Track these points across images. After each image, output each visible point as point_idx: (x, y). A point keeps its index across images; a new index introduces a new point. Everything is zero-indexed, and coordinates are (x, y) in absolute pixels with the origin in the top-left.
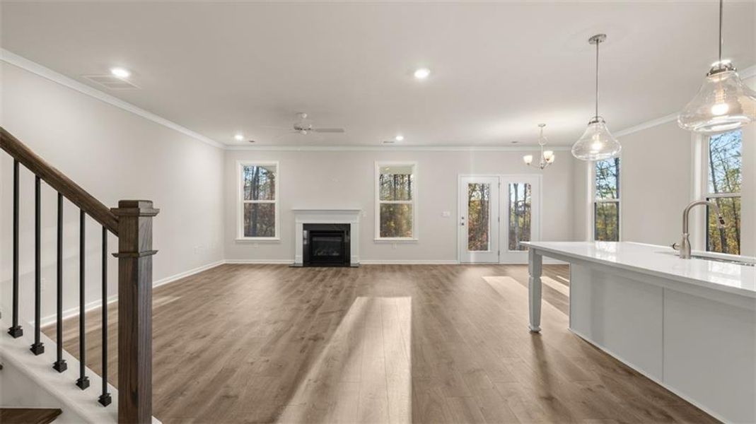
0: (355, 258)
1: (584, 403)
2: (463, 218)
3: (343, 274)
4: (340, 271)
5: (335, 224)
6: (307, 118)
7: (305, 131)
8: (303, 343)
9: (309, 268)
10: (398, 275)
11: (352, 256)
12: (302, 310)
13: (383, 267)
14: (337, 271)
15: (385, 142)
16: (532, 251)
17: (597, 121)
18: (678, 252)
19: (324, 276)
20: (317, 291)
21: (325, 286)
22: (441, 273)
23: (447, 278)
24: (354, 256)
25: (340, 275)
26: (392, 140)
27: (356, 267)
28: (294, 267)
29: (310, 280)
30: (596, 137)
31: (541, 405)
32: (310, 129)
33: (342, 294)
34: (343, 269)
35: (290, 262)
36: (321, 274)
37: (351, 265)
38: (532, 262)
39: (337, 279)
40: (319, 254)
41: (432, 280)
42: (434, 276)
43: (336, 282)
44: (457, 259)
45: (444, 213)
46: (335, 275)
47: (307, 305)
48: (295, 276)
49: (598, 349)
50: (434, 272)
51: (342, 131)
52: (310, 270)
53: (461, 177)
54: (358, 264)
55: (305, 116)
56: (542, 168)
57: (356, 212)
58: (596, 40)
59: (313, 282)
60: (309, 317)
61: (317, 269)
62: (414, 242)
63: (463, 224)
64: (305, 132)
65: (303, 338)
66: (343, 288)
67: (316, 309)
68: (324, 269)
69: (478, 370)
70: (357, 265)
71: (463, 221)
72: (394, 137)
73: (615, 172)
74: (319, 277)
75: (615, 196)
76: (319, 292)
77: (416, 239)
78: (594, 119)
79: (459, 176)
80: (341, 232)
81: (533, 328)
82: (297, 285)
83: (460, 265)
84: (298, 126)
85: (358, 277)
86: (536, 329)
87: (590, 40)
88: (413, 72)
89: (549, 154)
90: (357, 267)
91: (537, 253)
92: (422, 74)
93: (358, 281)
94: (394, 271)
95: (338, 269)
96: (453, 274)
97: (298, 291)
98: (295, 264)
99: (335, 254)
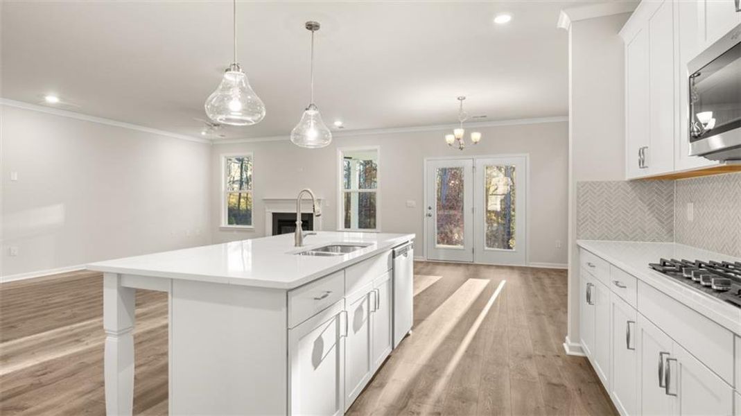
2: (430, 208)
44: (423, 255)
45: (409, 201)
53: (429, 161)
63: (430, 216)
71: (429, 211)
79: (425, 160)
83: (426, 263)
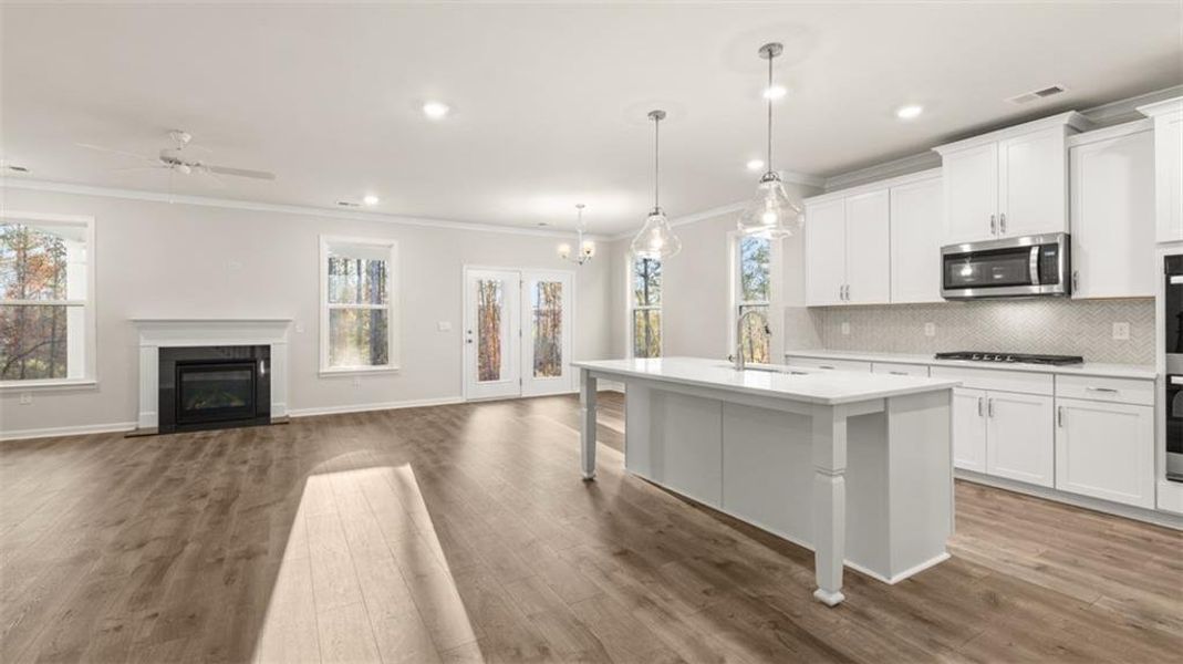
0: (280, 407)
1: (659, 547)
2: (470, 332)
3: (263, 439)
4: (253, 435)
5: (217, 348)
6: (190, 141)
7: (187, 168)
8: (226, 567)
9: (177, 435)
10: (370, 428)
11: (272, 404)
12: (197, 512)
13: (339, 419)
14: (245, 436)
15: (341, 204)
16: (585, 373)
17: (656, 213)
18: (733, 364)
19: (220, 445)
20: (218, 474)
21: (231, 463)
22: (441, 418)
23: (454, 425)
24: (279, 404)
25: (256, 440)
26: (357, 203)
27: (285, 423)
28: (138, 435)
29: (192, 456)
30: (656, 231)
31: (616, 563)
32: (198, 165)
33: (273, 472)
34: (259, 430)
35: (126, 426)
36: (212, 441)
37: (272, 421)
38: (585, 388)
39: (251, 448)
40: (197, 406)
41: (430, 430)
42: (431, 424)
43: (251, 452)
44: (461, 394)
45: (441, 323)
46: (244, 441)
47: (205, 502)
48: (148, 455)
49: (659, 487)
50: (430, 417)
51: (269, 176)
52: (180, 438)
53: (468, 268)
54: (287, 417)
55: (187, 138)
56: (581, 263)
57: (281, 324)
58: (658, 116)
59: (200, 459)
60: (219, 522)
61: (199, 434)
62: (393, 373)
63: (470, 341)
64: (187, 170)
65: (221, 561)
66: (271, 461)
67: (229, 505)
68: (216, 433)
69: (534, 541)
70: (286, 420)
71: (470, 337)
72: (361, 197)
73: (643, 271)
74: (209, 448)
75: (643, 301)
76: (222, 475)
77: (395, 368)
78: (654, 211)
79: (465, 267)
80: (251, 361)
81: (586, 475)
82: (165, 468)
83: (467, 404)
84: (171, 155)
85: (295, 439)
86: (591, 476)
87: (650, 114)
88: (423, 105)
89: (588, 244)
90: (287, 423)
91: (592, 375)
92: (435, 110)
93: (296, 446)
94: (361, 423)
95: (248, 430)
96: (459, 418)
97: (170, 481)
98: (137, 429)
99: (236, 403)
